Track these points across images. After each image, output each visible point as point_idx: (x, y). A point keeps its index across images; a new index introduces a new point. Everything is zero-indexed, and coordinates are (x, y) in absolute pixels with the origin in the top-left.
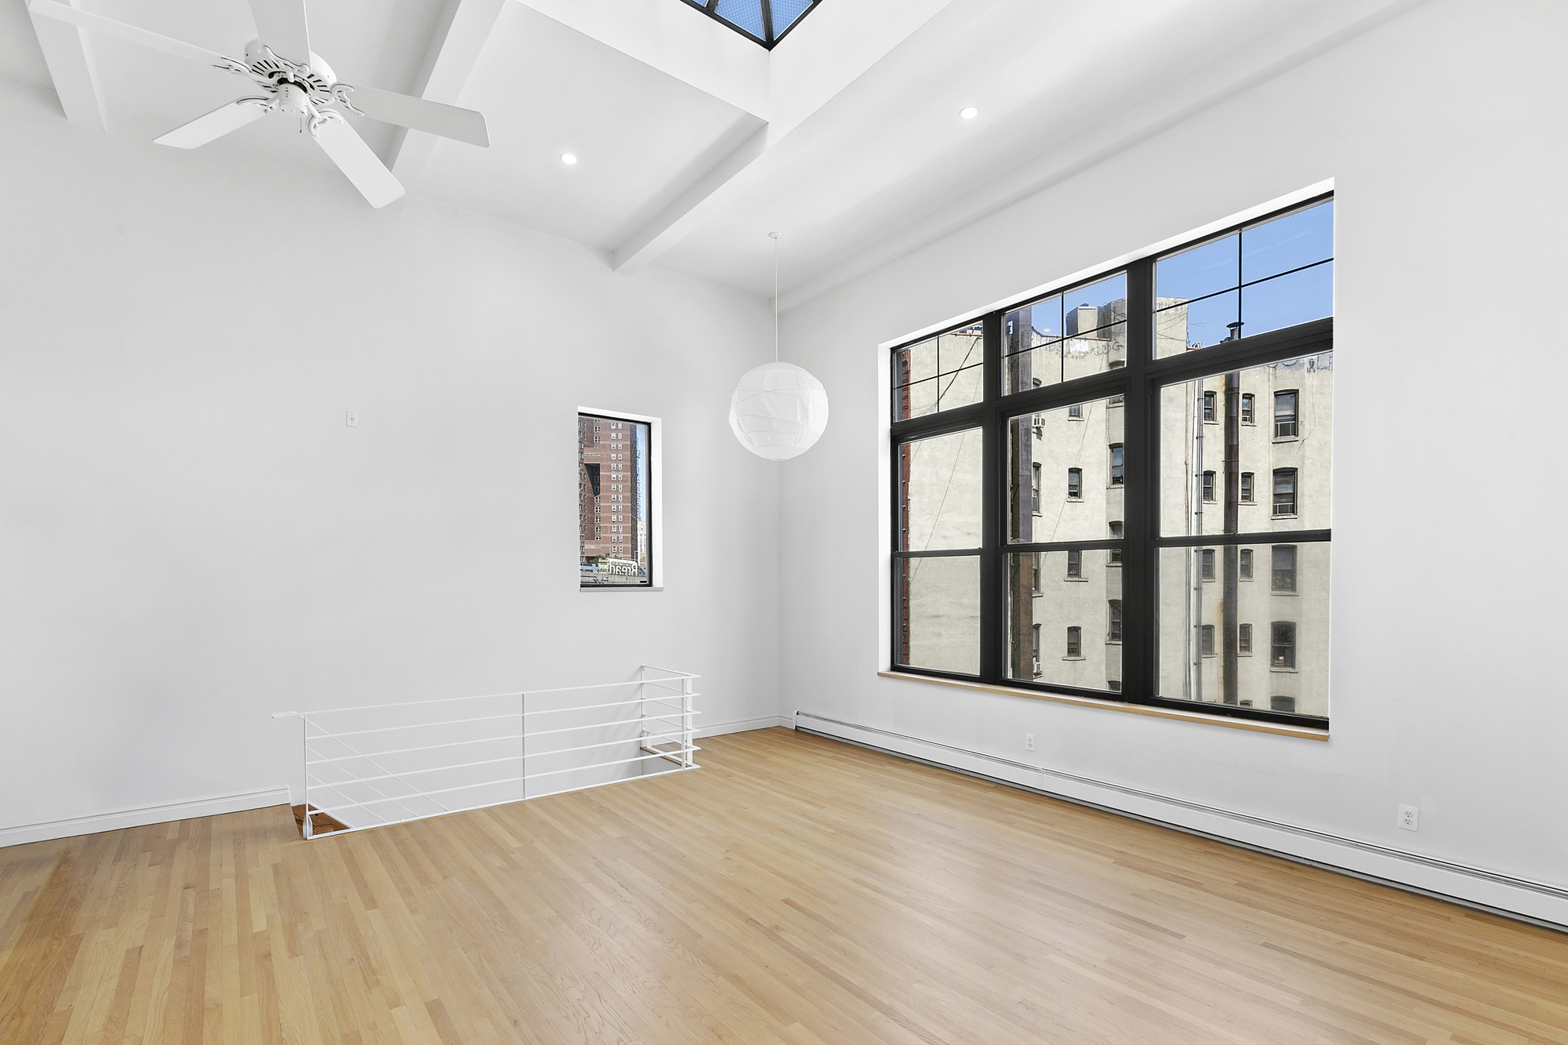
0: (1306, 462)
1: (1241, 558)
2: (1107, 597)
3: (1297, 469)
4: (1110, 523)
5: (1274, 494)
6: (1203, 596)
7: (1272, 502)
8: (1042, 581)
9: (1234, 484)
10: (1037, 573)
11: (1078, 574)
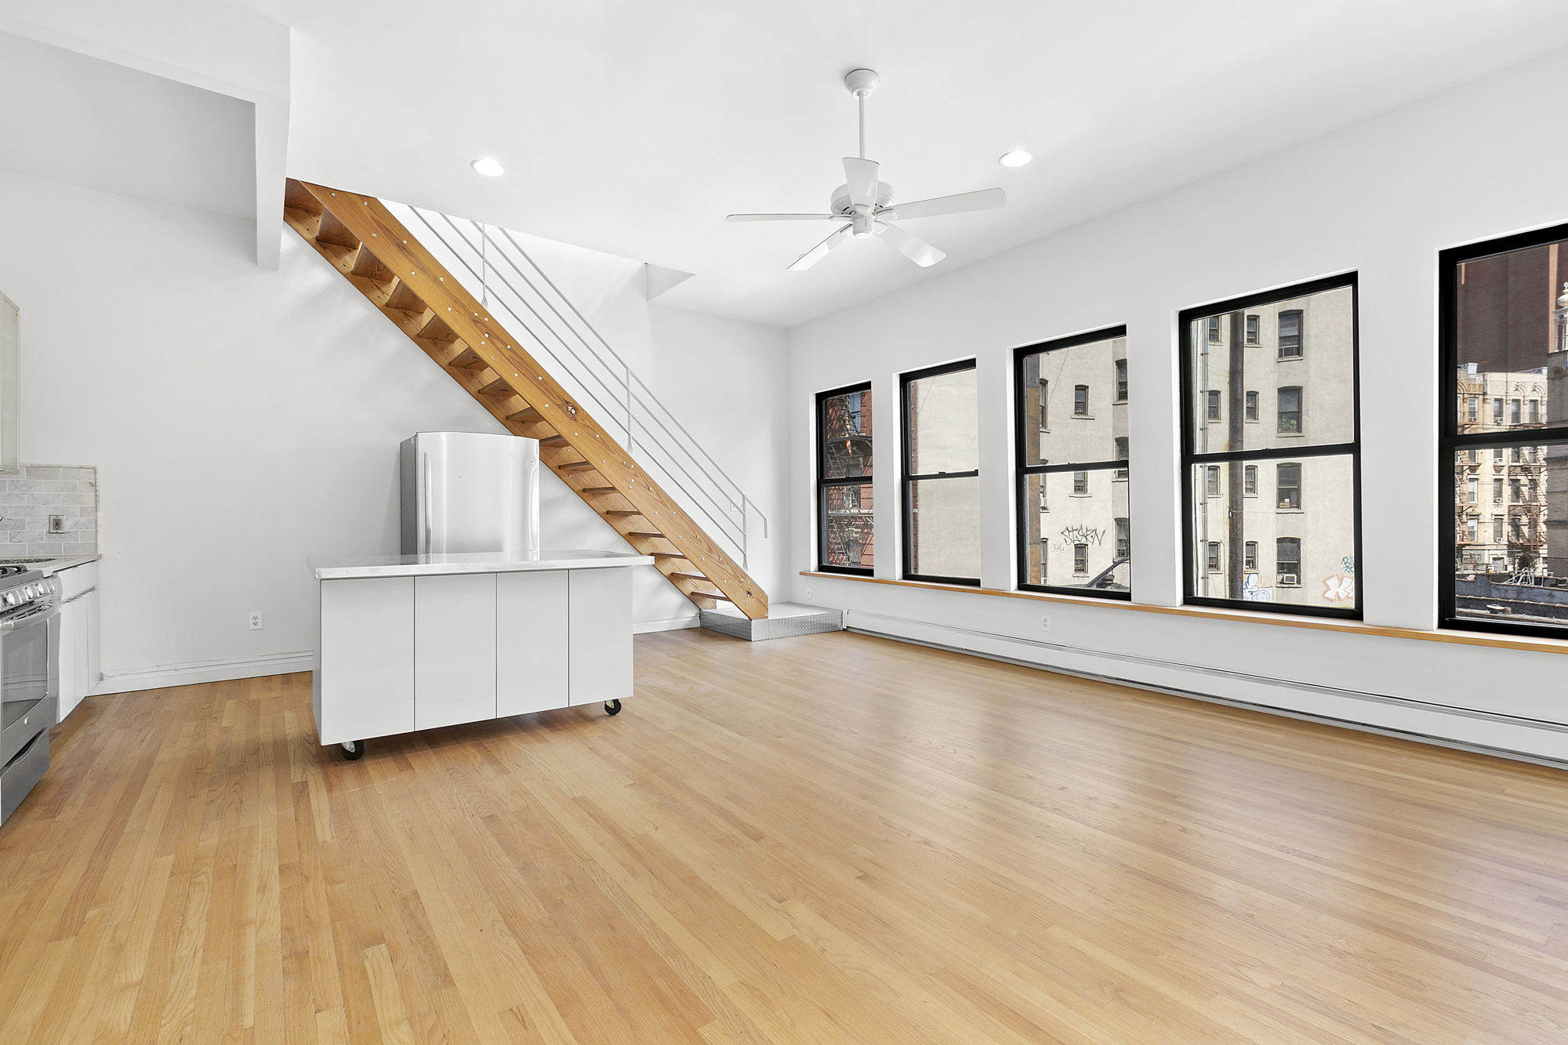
0: (1311, 303)
1: (1247, 401)
2: (1113, 435)
3: (1302, 311)
4: (1116, 362)
5: (1280, 338)
6: (1209, 437)
7: (1277, 345)
8: (1050, 418)
9: (1239, 325)
10: (1044, 409)
11: (1085, 412)
